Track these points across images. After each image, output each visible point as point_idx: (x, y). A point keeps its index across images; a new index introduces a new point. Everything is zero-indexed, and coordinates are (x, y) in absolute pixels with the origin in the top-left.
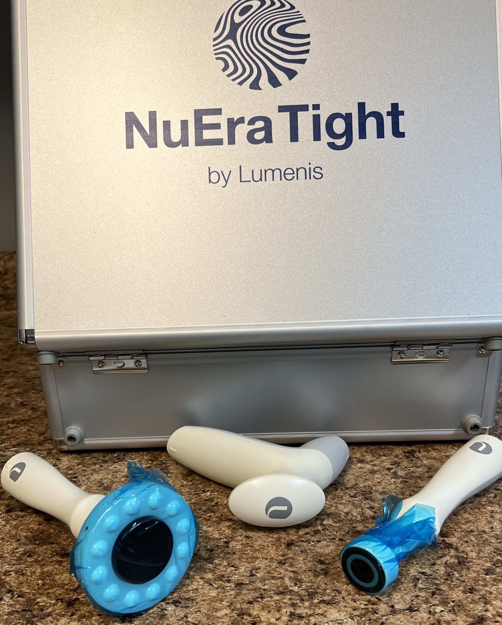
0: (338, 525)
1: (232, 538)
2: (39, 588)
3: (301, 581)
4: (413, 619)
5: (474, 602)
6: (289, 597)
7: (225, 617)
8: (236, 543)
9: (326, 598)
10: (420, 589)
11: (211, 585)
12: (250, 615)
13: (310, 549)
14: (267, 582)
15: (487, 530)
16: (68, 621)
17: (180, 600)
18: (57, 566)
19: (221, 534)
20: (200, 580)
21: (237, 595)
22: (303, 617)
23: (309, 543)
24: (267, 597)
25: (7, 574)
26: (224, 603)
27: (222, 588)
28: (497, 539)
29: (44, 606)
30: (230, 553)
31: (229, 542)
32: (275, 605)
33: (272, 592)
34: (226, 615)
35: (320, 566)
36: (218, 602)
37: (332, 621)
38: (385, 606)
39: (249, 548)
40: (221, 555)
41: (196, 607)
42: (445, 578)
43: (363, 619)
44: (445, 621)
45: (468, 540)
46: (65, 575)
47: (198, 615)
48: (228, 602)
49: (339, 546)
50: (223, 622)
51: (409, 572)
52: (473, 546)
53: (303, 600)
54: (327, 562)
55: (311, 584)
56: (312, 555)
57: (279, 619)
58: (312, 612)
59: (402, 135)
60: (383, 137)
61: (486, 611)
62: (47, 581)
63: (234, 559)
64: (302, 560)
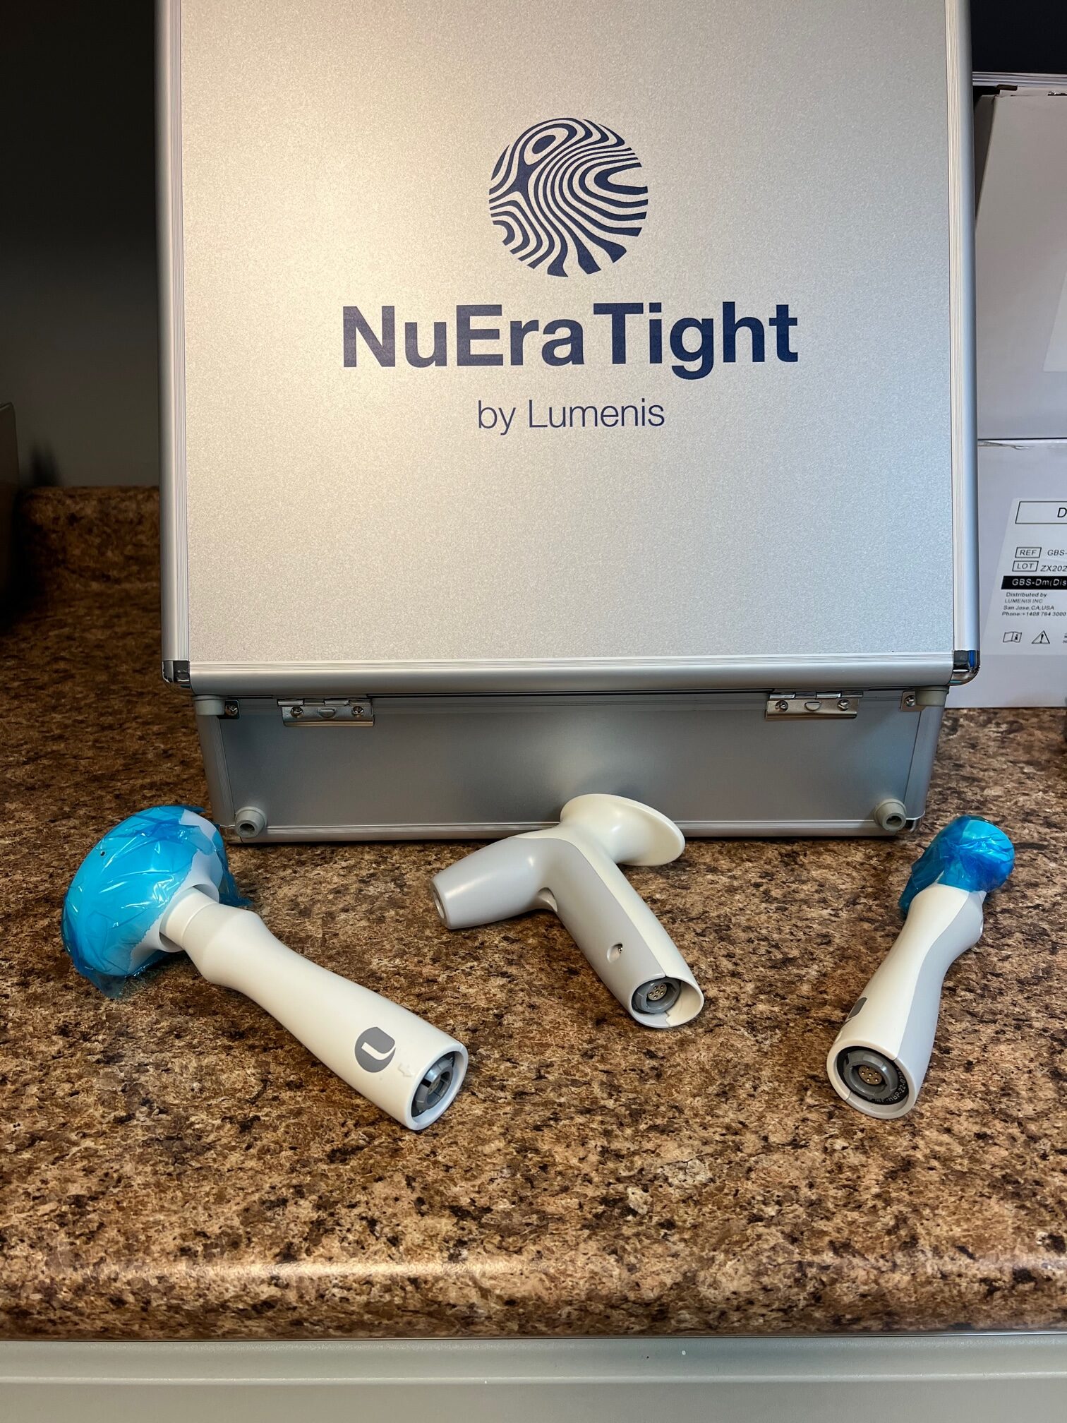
1: (508, 1008)
2: (194, 1097)
3: (618, 1089)
4: (799, 1163)
5: (894, 1131)
6: (600, 1118)
7: (497, 1155)
8: (514, 1017)
9: (659, 1121)
10: (810, 1107)
11: (473, 1094)
13: (633, 1030)
14: (564, 1090)
18: (223, 1056)
19: (489, 1001)
21: (517, 1113)
22: (623, 1157)
24: (565, 1119)
25: (142, 1070)
26: (495, 1128)
27: (492, 1101)
29: (202, 1131)
30: (504, 1036)
31: (502, 1016)
32: (577, 1134)
33: (572, 1109)
34: (499, 1150)
35: (650, 1063)
36: (486, 1126)
37: (669, 1164)
38: (753, 1137)
39: (535, 1027)
40: (490, 1040)
41: (451, 1135)
43: (719, 1161)
44: (850, 1167)
46: (237, 1072)
47: (454, 1151)
48: (502, 1126)
50: (494, 1164)
51: (790, 1075)
53: (622, 1124)
54: (660, 1054)
55: (634, 1095)
56: (636, 1040)
57: (583, 1159)
58: (637, 1148)
59: (793, 357)
60: (762, 360)
61: (915, 1148)
62: (208, 1084)
63: (511, 1047)
64: (621, 1052)
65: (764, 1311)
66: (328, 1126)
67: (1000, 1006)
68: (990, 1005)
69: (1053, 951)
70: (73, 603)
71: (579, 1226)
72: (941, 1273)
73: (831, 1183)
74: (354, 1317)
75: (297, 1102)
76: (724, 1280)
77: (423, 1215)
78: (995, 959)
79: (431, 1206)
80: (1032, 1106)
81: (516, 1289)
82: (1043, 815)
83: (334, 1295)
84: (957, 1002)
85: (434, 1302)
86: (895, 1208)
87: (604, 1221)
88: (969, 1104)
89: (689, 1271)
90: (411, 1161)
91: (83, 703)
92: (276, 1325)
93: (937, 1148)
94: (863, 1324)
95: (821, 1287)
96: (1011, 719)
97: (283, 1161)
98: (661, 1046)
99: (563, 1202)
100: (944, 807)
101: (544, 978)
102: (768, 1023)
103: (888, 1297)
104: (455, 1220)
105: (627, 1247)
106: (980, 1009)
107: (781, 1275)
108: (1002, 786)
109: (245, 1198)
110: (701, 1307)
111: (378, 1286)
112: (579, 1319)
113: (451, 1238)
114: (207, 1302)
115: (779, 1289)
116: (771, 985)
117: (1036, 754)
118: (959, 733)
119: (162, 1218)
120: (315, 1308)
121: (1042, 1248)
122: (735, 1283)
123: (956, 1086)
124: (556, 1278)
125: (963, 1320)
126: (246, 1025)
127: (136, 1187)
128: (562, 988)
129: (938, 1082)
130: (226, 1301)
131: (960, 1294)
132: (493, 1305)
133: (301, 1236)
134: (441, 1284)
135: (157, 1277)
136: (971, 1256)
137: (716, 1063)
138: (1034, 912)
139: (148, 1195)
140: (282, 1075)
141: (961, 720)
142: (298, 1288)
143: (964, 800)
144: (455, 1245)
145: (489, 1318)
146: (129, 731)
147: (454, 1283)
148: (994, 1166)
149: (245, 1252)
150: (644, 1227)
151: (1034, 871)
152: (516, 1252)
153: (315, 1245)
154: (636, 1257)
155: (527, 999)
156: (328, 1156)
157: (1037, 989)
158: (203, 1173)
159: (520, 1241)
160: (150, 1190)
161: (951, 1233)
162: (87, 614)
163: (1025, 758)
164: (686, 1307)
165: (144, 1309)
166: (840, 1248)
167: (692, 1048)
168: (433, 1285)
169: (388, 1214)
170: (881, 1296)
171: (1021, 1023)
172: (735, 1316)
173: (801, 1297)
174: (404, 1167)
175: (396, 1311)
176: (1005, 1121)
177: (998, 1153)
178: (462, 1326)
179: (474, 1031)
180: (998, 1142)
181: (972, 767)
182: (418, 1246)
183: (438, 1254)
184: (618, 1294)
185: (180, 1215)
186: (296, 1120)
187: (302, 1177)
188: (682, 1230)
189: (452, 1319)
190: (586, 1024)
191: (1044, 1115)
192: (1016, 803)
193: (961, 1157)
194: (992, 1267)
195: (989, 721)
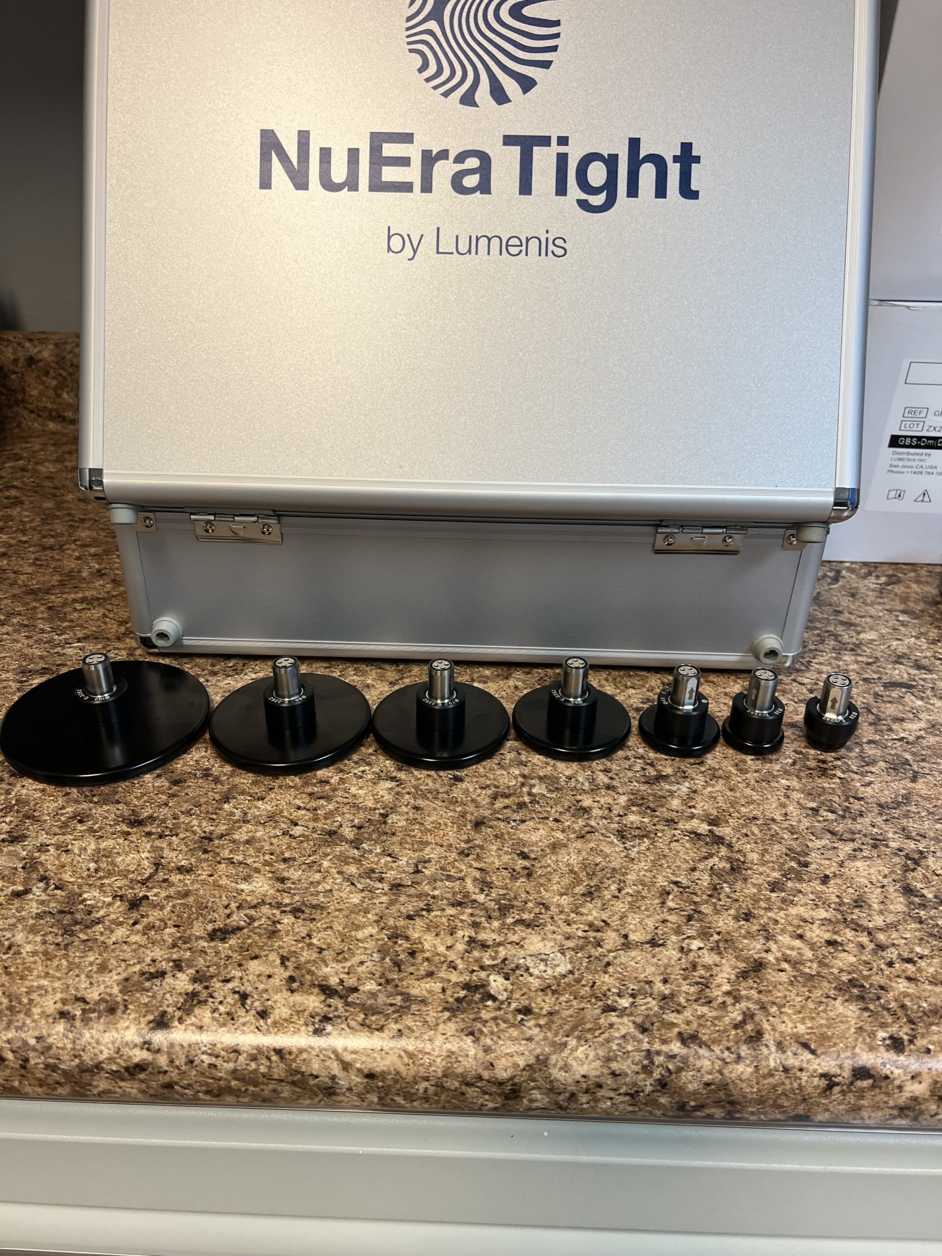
0: (554, 796)
1: (393, 809)
3: (490, 885)
4: (655, 960)
5: (749, 935)
6: (470, 911)
7: (369, 940)
8: (398, 817)
9: (525, 916)
10: (671, 910)
11: (353, 884)
12: (407, 938)
13: (509, 833)
14: (439, 884)
15: (778, 818)
16: (128, 933)
17: (304, 908)
18: (121, 841)
19: (377, 801)
20: (337, 876)
21: (392, 903)
22: (488, 947)
23: (509, 823)
24: (437, 910)
25: (43, 849)
26: (370, 916)
27: (370, 891)
28: (792, 834)
29: (93, 907)
30: (387, 833)
31: (387, 816)
32: (446, 924)
33: (445, 902)
34: (371, 936)
35: (522, 863)
36: (362, 913)
37: (531, 956)
38: (613, 935)
39: (417, 826)
40: (374, 836)
41: (327, 920)
42: (709, 893)
43: (579, 955)
44: (703, 966)
45: (749, 833)
46: (132, 856)
47: (329, 935)
48: (377, 914)
49: (552, 830)
50: (365, 948)
51: (654, 880)
52: (756, 843)
53: (490, 917)
54: (533, 856)
55: (504, 892)
56: (511, 842)
57: (451, 947)
58: (502, 939)
59: (694, 195)
60: (664, 196)
61: (767, 951)
62: (103, 865)
63: (393, 844)
64: (496, 852)
65: (612, 1094)
66: (212, 908)
67: (859, 827)
68: (850, 826)
69: (914, 779)
70: (29, 440)
71: (440, 1009)
72: (783, 1066)
73: (684, 979)
74: (222, 1082)
75: (185, 885)
76: (574, 1064)
77: (292, 991)
78: (858, 784)
79: (302, 984)
80: (883, 918)
81: (375, 1064)
82: (914, 658)
83: (202, 1061)
84: (819, 821)
85: (297, 1072)
86: (744, 1005)
87: (464, 1004)
88: (822, 914)
89: (542, 1054)
90: (287, 942)
91: (28, 526)
92: (148, 1087)
93: (789, 952)
94: (707, 1111)
95: (667, 1074)
96: (891, 572)
97: (166, 937)
98: (535, 848)
99: (427, 986)
100: (821, 647)
101: (430, 784)
102: (637, 832)
103: (731, 1086)
104: (323, 998)
105: (484, 1030)
106: (839, 828)
107: (629, 1061)
108: (877, 631)
109: (126, 969)
110: (552, 1089)
111: (245, 1055)
112: (436, 1094)
113: (318, 1014)
114: (82, 1062)
115: (626, 1075)
116: (643, 799)
117: (912, 604)
118: (840, 583)
119: (46, 983)
120: (185, 1072)
121: (882, 1049)
122: (585, 1067)
123: (812, 897)
124: (415, 1055)
125: (801, 1112)
126: (146, 814)
127: (24, 955)
128: (447, 793)
129: (795, 892)
130: (100, 1063)
131: (800, 1087)
132: (353, 1077)
133: (175, 1006)
134: (305, 1056)
135: (36, 1038)
136: (813, 1052)
137: (585, 867)
138: (898, 744)
139: (35, 963)
140: (175, 860)
141: (844, 572)
142: (169, 1053)
143: (840, 642)
144: (320, 1021)
145: (350, 1089)
146: (69, 552)
147: (317, 1056)
148: (841, 971)
149: (121, 1018)
150: (502, 1012)
151: (901, 707)
152: (378, 1030)
153: (188, 1014)
154: (492, 1039)
155: (412, 801)
156: (209, 935)
157: (896, 813)
158: (89, 944)
159: (383, 1020)
160: (36, 958)
161: (795, 1030)
162: (42, 450)
163: (902, 607)
164: (538, 1088)
165: (23, 1067)
166: (688, 1039)
167: (563, 851)
168: (297, 1056)
169: (260, 989)
170: (724, 1086)
171: (878, 842)
172: (584, 1098)
173: (648, 1083)
174: (280, 947)
175: (261, 1079)
176: (856, 930)
177: (846, 959)
178: (325, 1096)
179: (360, 828)
180: (847, 949)
181: (850, 613)
182: (286, 1020)
183: (303, 1028)
184: (473, 1073)
185: (63, 981)
186: (183, 901)
187: (182, 952)
188: (539, 1016)
189: (315, 1089)
190: (465, 826)
191: (894, 926)
192: (889, 647)
193: (811, 961)
194: (833, 1063)
195: (870, 574)
